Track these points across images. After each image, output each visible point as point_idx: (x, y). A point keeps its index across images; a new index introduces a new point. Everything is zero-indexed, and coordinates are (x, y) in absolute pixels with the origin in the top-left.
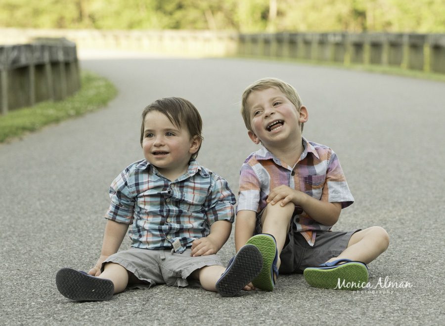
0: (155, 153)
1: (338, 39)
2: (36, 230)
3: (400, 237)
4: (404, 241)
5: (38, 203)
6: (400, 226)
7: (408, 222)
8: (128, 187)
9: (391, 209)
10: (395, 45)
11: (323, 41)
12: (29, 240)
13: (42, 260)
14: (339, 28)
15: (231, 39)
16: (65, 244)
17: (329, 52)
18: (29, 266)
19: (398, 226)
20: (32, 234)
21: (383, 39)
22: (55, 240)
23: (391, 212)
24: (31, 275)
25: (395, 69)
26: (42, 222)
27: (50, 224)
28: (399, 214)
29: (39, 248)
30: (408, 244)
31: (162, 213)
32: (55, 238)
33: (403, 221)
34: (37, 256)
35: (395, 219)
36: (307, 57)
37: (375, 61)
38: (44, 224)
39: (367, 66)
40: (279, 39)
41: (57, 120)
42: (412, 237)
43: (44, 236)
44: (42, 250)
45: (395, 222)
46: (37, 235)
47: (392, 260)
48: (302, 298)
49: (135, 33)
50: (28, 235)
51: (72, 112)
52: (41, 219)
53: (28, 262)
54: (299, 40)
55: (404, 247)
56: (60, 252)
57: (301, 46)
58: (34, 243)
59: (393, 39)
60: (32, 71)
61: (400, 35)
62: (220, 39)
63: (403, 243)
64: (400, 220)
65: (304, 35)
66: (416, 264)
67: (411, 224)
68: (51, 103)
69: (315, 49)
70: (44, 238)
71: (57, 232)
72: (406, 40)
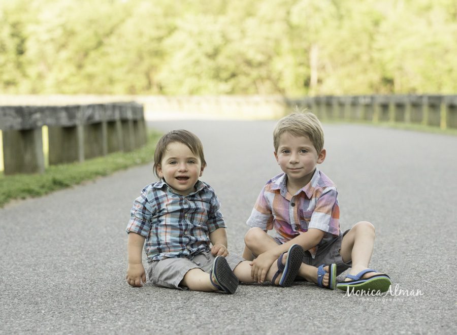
0: (177, 178)
1: (368, 101)
2: (101, 249)
3: (404, 253)
4: (407, 256)
5: (104, 230)
6: (405, 245)
7: (412, 242)
8: (149, 202)
9: (399, 232)
10: (416, 105)
11: (355, 103)
12: (95, 256)
13: (104, 271)
14: (370, 92)
15: (277, 102)
16: (124, 259)
17: (360, 112)
18: (93, 275)
19: (404, 245)
20: (98, 252)
21: (406, 101)
22: (116, 257)
23: (399, 234)
24: (94, 282)
25: (416, 126)
26: (107, 243)
27: (113, 244)
28: (406, 236)
29: (102, 262)
30: (410, 258)
31: (181, 227)
32: (116, 255)
33: (408, 241)
34: (101, 268)
35: (401, 240)
36: (342, 117)
37: (399, 119)
38: (108, 245)
39: (392, 123)
40: (318, 102)
41: (125, 167)
42: (414, 253)
43: (107, 253)
44: (105, 264)
45: (401, 242)
46: (102, 253)
47: (395, 272)
48: (316, 299)
49: (195, 98)
50: (94, 253)
51: (138, 161)
52: (106, 241)
53: (93, 272)
54: (335, 103)
55: (407, 260)
56: (119, 265)
57: (336, 108)
58: (99, 259)
59: (414, 100)
60: (105, 127)
61: (421, 97)
62: (267, 102)
63: (406, 257)
64: (405, 240)
65: (338, 98)
66: (415, 273)
67: (415, 244)
68: (121, 153)
69: (348, 110)
70: (107, 255)
71: (118, 250)
72: (425, 101)
